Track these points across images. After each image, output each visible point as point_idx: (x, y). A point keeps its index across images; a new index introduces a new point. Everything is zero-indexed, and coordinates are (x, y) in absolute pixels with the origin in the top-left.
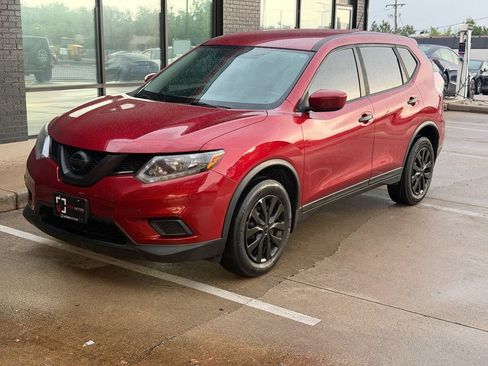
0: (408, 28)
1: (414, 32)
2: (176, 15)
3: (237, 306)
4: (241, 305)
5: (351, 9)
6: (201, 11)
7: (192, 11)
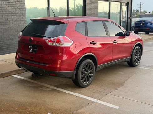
0: (145, 11)
1: (147, 12)
2: (71, 9)
3: (93, 102)
4: (95, 102)
5: (127, 7)
6: (79, 8)
7: (76, 8)
